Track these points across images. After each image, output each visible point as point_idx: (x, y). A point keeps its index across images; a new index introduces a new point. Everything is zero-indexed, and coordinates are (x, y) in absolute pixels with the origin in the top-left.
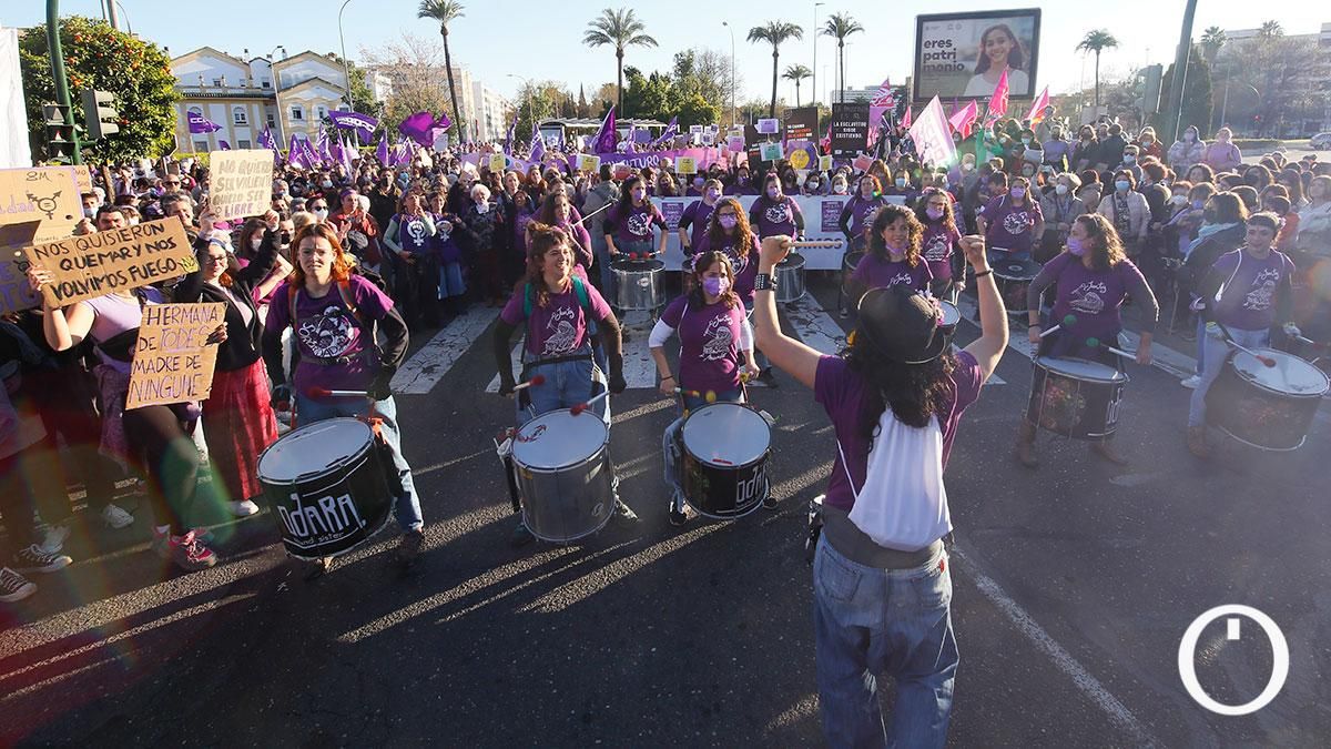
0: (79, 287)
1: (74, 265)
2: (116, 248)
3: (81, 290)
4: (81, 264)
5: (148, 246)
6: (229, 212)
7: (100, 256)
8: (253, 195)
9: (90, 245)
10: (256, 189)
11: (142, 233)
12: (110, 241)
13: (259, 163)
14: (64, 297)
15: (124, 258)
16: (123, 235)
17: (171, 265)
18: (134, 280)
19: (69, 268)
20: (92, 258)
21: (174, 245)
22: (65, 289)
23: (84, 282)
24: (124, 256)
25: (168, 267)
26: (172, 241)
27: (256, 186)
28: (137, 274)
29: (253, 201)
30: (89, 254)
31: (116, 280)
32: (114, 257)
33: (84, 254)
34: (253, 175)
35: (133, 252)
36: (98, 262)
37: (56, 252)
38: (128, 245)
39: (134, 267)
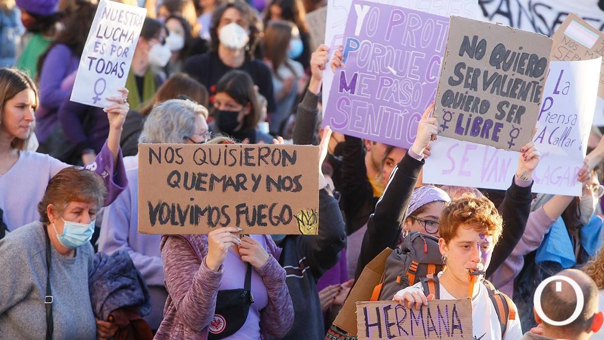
0: (177, 213)
1: (181, 183)
2: (232, 173)
3: (177, 219)
4: (189, 184)
5: (269, 180)
6: (464, 125)
7: (213, 178)
8: (507, 110)
9: (207, 160)
10: (512, 101)
11: (269, 159)
12: (230, 160)
13: (525, 56)
14: (157, 222)
15: (237, 190)
16: (247, 157)
17: (286, 216)
18: (238, 224)
19: (176, 184)
20: (203, 178)
21: (299, 188)
22: (161, 213)
23: (183, 209)
24: (239, 186)
25: (280, 218)
26: (300, 181)
27: (513, 95)
28: (243, 217)
29: (504, 121)
30: (202, 172)
31: (219, 217)
32: (227, 183)
33: (198, 169)
34: (512, 74)
35: (249, 184)
36: (207, 186)
37: (169, 158)
38: (247, 171)
39: (244, 205)
